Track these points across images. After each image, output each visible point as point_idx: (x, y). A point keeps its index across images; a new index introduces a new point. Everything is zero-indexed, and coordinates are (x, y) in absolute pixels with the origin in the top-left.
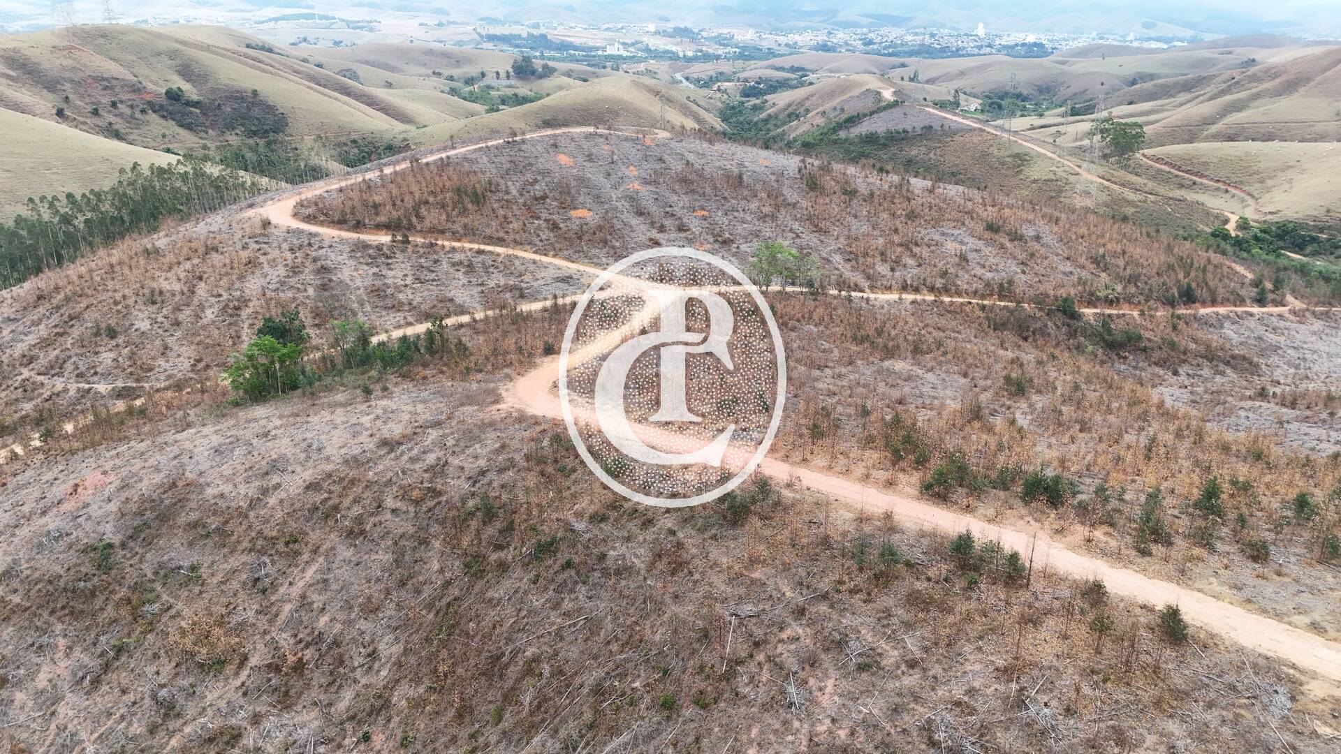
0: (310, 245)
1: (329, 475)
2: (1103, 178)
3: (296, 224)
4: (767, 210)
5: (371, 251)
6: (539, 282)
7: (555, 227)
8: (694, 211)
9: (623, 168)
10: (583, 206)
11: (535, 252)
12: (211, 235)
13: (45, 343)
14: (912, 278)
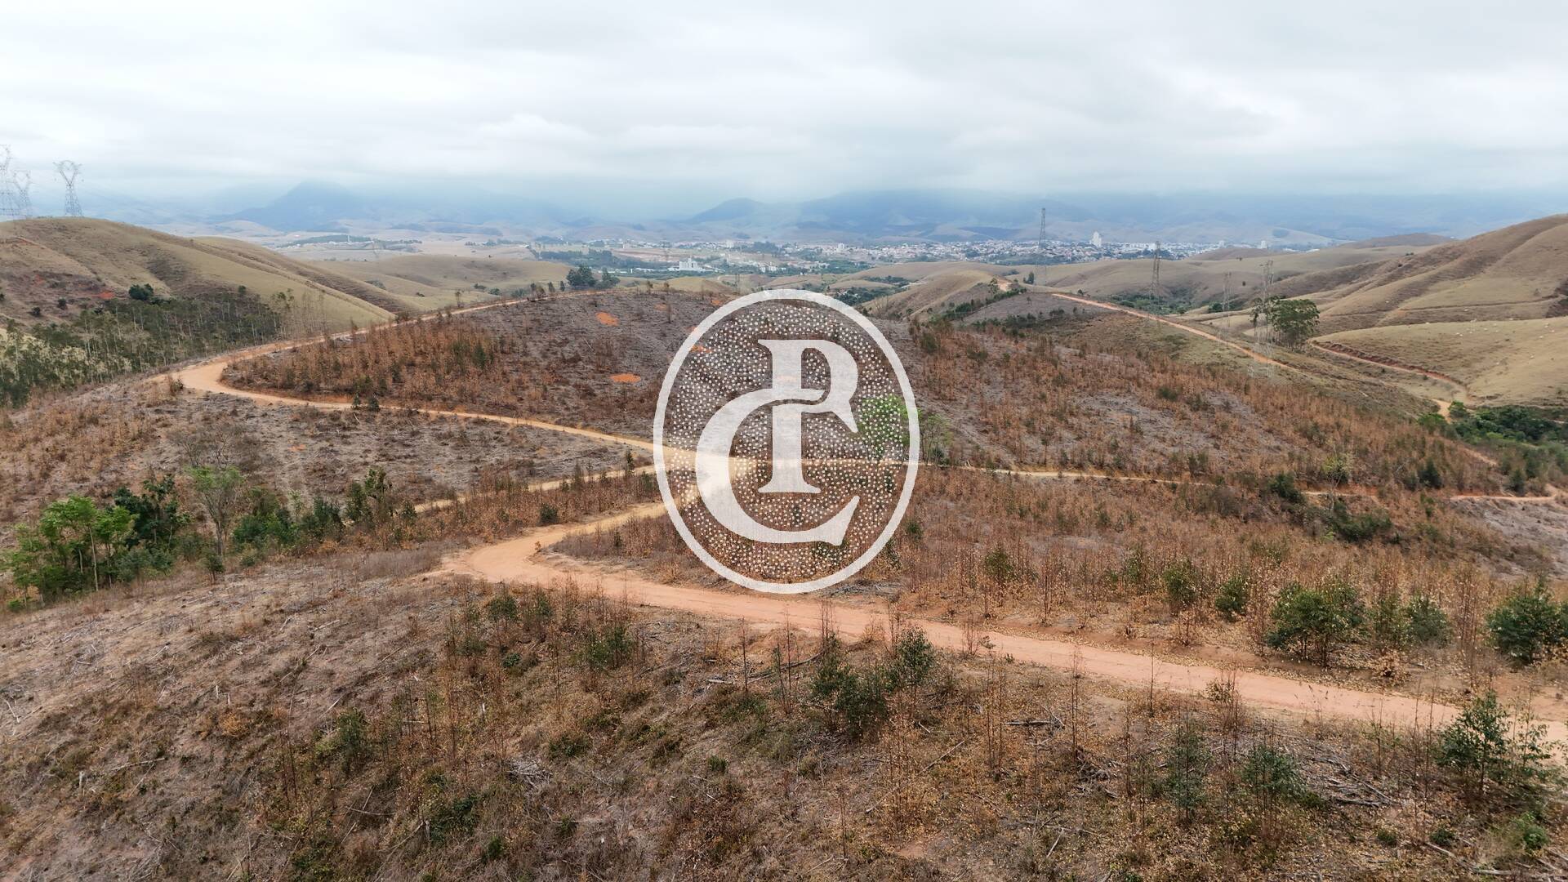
0: (234, 413)
1: (88, 701)
2: (1279, 361)
3: (217, 389)
5: (322, 421)
6: (560, 457)
7: (588, 393)
9: (683, 329)
10: (629, 370)
11: (558, 423)
12: (95, 404)
14: (1073, 453)
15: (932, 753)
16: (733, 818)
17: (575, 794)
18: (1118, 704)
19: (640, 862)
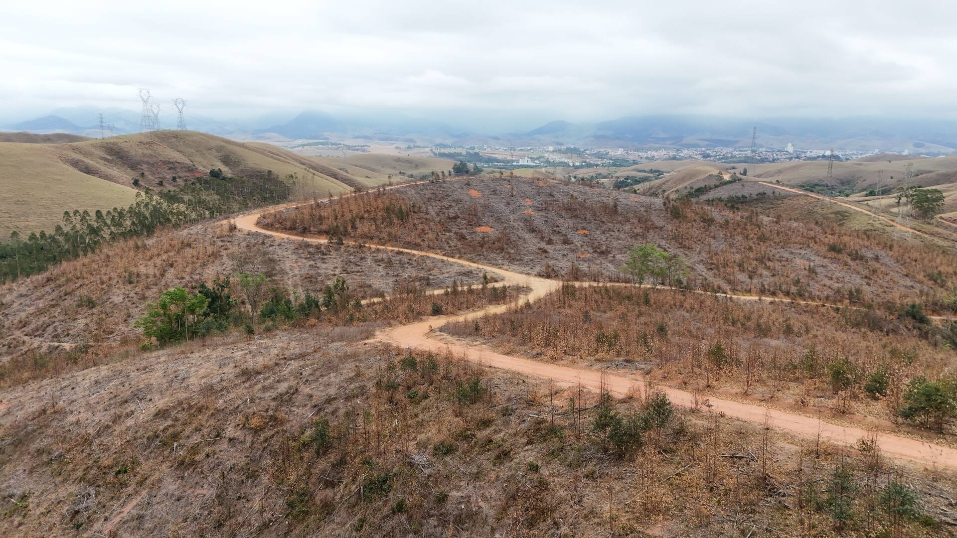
0: (263, 243)
1: (180, 403)
2: (915, 229)
3: (255, 229)
4: (638, 230)
5: (311, 250)
6: (445, 275)
7: (462, 238)
8: (577, 230)
9: (521, 200)
10: (487, 224)
11: (444, 255)
12: (189, 236)
13: (40, 312)
14: (769, 285)
15: (669, 470)
16: (542, 500)
17: (447, 477)
18: (794, 448)
19: (485, 521)
